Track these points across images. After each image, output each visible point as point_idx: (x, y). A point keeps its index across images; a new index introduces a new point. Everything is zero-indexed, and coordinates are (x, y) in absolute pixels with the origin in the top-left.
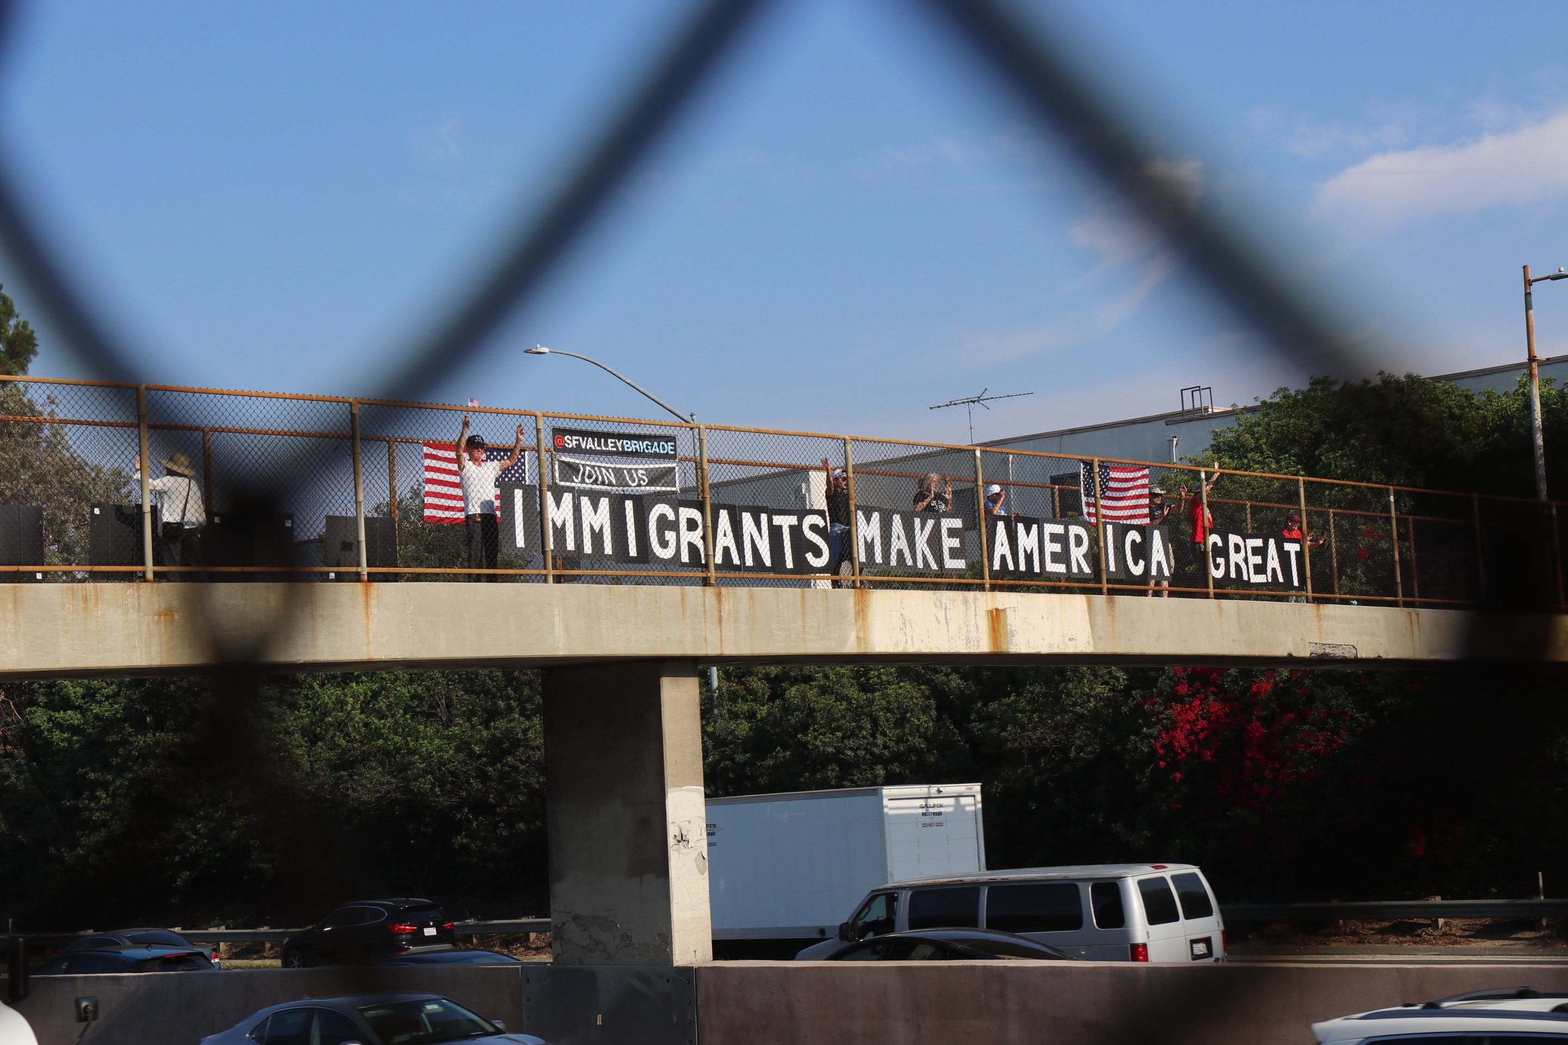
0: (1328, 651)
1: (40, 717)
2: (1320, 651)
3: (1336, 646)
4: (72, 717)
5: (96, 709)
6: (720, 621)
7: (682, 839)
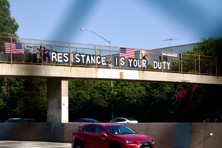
0: (185, 81)
1: (12, 88)
2: (183, 81)
3: (186, 81)
4: (17, 88)
5: (21, 87)
6: (71, 72)
7: (64, 104)
